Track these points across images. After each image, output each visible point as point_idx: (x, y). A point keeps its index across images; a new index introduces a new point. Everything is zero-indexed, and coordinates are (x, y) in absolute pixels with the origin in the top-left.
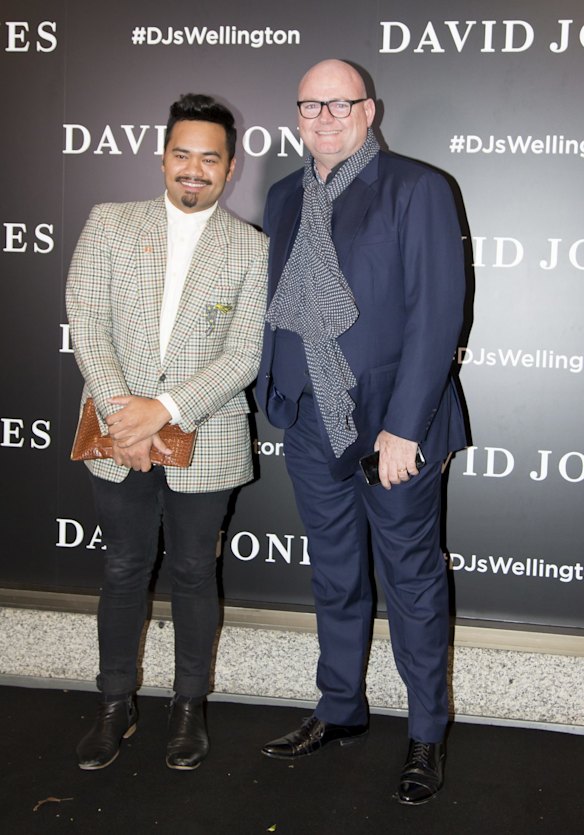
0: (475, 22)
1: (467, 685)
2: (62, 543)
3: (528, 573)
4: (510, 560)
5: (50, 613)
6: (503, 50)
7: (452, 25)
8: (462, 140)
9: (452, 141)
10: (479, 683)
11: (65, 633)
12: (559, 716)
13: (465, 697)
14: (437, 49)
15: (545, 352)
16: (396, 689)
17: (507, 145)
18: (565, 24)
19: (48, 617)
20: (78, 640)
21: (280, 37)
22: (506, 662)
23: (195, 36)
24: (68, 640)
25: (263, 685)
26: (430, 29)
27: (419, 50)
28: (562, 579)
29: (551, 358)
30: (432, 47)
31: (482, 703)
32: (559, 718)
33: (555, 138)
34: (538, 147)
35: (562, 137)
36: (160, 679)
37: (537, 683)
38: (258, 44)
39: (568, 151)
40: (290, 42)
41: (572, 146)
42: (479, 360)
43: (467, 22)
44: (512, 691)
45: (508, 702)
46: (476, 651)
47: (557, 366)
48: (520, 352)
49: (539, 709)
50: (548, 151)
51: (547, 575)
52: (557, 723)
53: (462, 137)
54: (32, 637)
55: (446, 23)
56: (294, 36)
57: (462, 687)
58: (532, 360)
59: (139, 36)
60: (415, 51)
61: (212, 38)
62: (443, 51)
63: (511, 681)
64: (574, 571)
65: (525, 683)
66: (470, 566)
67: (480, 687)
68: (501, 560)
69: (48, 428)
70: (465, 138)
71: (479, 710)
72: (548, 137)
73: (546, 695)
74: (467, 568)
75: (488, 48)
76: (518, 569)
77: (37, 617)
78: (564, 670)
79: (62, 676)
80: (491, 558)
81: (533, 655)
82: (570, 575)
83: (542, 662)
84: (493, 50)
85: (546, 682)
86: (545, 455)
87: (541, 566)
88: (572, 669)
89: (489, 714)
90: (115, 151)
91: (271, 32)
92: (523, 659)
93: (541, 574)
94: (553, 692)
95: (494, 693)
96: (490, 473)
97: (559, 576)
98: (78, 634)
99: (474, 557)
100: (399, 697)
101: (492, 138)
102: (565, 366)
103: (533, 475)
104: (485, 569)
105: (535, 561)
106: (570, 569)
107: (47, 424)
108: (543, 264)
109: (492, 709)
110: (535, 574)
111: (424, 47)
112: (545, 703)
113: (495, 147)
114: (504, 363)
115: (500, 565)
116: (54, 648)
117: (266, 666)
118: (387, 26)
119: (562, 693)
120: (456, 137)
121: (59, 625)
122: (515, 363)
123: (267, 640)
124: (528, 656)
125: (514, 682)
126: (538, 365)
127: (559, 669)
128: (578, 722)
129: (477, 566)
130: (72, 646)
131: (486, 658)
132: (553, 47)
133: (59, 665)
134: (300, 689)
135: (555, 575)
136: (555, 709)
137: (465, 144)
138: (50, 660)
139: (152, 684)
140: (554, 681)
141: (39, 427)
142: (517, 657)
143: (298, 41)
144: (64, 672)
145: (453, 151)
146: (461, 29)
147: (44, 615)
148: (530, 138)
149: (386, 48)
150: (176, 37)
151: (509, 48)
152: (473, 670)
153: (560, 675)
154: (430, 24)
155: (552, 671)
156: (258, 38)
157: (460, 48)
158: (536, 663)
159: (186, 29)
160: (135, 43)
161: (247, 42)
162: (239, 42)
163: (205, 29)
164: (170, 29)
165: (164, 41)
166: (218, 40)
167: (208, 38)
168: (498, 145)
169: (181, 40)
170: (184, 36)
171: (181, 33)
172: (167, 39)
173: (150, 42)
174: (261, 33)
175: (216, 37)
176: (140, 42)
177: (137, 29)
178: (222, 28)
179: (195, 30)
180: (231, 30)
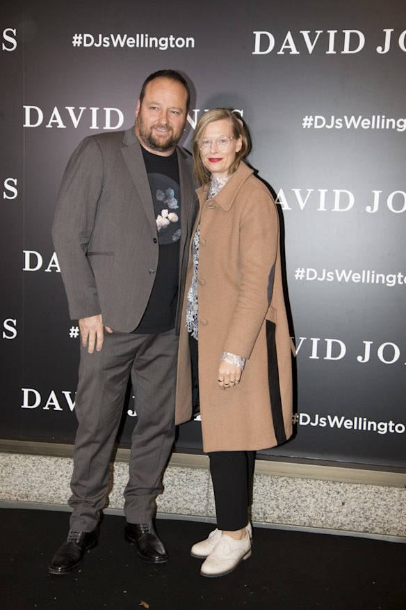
0: (322, 32)
1: (312, 506)
2: (26, 405)
3: (355, 428)
4: (343, 418)
5: (17, 455)
6: (342, 52)
7: (305, 34)
8: (311, 119)
9: (304, 119)
10: (321, 504)
11: (28, 469)
12: (377, 528)
13: (310, 515)
14: (294, 51)
15: (369, 272)
16: (262, 509)
17: (344, 123)
18: (388, 32)
19: (16, 458)
20: (37, 475)
21: (180, 43)
22: (340, 490)
23: (119, 41)
24: (30, 474)
25: (168, 505)
26: (289, 37)
27: (281, 52)
28: (379, 432)
29: (373, 275)
30: (290, 50)
31: (323, 519)
32: (377, 530)
34: (366, 124)
35: (384, 117)
37: (362, 505)
38: (164, 47)
39: (388, 127)
40: (187, 46)
41: (391, 123)
42: (321, 277)
43: (316, 32)
44: (344, 511)
45: (341, 518)
46: (318, 482)
47: (377, 282)
48: (351, 272)
49: (363, 524)
50: (373, 127)
51: (369, 429)
52: (376, 533)
53: (311, 117)
54: (4, 472)
55: (301, 32)
56: (190, 42)
57: (309, 508)
58: (359, 277)
59: (77, 40)
60: (278, 53)
61: (131, 42)
62: (298, 53)
63: (343, 504)
64: (388, 427)
65: (353, 505)
66: (314, 422)
67: (322, 507)
68: (336, 418)
69: (15, 324)
70: (314, 118)
71: (320, 523)
72: (374, 117)
73: (368, 513)
74: (312, 424)
75: (331, 51)
76: (348, 424)
77: (8, 458)
78: (381, 496)
79: (26, 500)
80: (329, 417)
81: (359, 486)
82: (385, 429)
83: (365, 490)
84: (335, 52)
85: (369, 505)
86: (368, 344)
87: (365, 423)
88: (387, 495)
89: (328, 526)
90: (61, 125)
91: (174, 39)
92: (352, 488)
93: (365, 428)
94: (373, 512)
95: (331, 512)
96: (329, 357)
97: (378, 430)
98: (37, 470)
99: (317, 416)
100: (264, 514)
101: (333, 117)
102: (383, 282)
103: (360, 359)
104: (325, 424)
105: (360, 419)
106: (386, 425)
107: (15, 322)
108: (368, 209)
109: (330, 523)
110: (360, 428)
111: (284, 50)
112: (368, 519)
113: (335, 124)
114: (339, 279)
115: (335, 422)
116: (20, 479)
117: (171, 492)
118: (258, 34)
119: (380, 513)
120: (307, 117)
121: (24, 464)
122: (347, 280)
123: (171, 474)
124: (356, 486)
125: (346, 504)
126: (363, 281)
127: (377, 495)
128: (391, 533)
129: (319, 422)
130: (33, 479)
131: (325, 487)
132: (379, 49)
133: (23, 491)
134: (194, 508)
135: (375, 429)
136: (374, 524)
137: (313, 122)
138: (17, 488)
140: (374, 504)
141: (8, 323)
142: (347, 486)
143: (193, 46)
144: (27, 497)
145: (305, 127)
146: (312, 37)
147: (13, 456)
149: (257, 51)
150: (103, 41)
151: (346, 50)
152: (317, 496)
153: (378, 500)
154: (289, 33)
155: (373, 497)
156: (165, 43)
157: (310, 51)
158: (361, 491)
159: (112, 36)
160: (74, 45)
161: (156, 46)
162: (151, 46)
163: (125, 36)
164: (100, 36)
165: (96, 45)
166: (135, 44)
167: (128, 42)
168: (337, 122)
169: (108, 43)
170: (110, 41)
171: (108, 39)
172: (98, 43)
173: (85, 45)
174: (166, 40)
175: (134, 42)
176: (79, 45)
177: (76, 35)
178: (138, 35)
179: (119, 36)
180: (145, 37)
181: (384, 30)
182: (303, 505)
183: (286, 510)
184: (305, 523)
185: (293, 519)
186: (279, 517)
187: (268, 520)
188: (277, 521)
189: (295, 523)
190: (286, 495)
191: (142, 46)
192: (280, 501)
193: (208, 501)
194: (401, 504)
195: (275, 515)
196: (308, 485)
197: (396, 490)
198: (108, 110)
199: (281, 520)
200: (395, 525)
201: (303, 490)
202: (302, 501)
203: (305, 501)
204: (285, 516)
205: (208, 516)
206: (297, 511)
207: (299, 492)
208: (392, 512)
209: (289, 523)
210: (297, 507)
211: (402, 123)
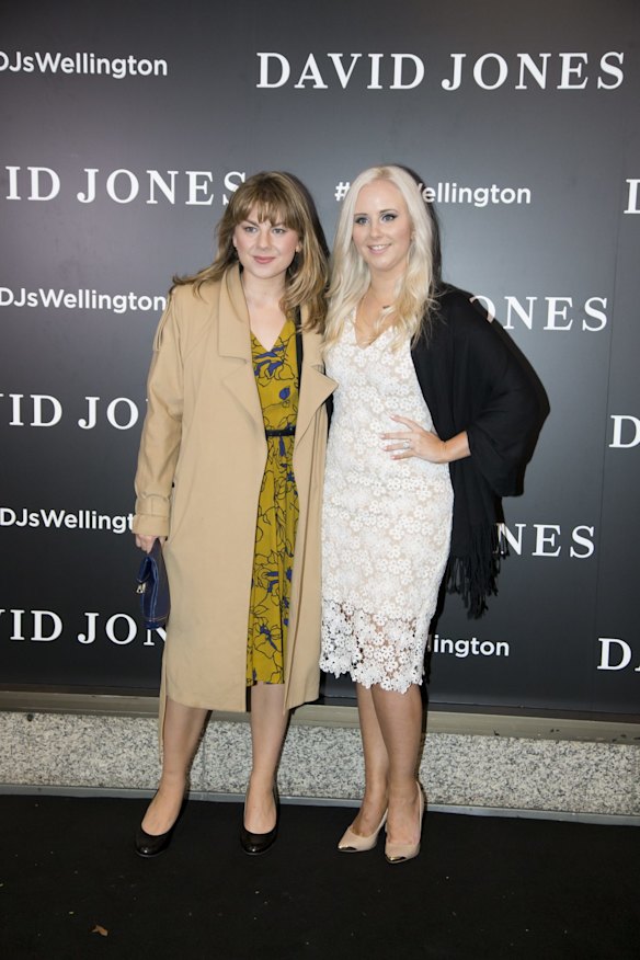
0: (360, 55)
6: (392, 87)
7: (336, 58)
9: (337, 188)
12: (455, 797)
13: (358, 781)
14: (320, 84)
16: (285, 776)
18: (458, 58)
21: (145, 67)
23: (48, 62)
25: (143, 777)
26: (311, 62)
27: (300, 85)
28: (458, 655)
30: (313, 82)
32: (456, 799)
33: (447, 185)
34: (429, 195)
35: (455, 185)
36: (29, 776)
38: (121, 74)
39: (461, 200)
40: (156, 73)
41: (466, 194)
43: (352, 55)
49: (435, 791)
50: (440, 200)
51: (443, 650)
52: (453, 804)
53: (348, 184)
55: (329, 55)
56: (161, 66)
57: (355, 771)
60: (296, 86)
61: (67, 65)
62: (326, 87)
64: (470, 646)
72: (440, 185)
73: (442, 776)
75: (375, 84)
78: (461, 749)
82: (466, 650)
83: (438, 741)
84: (380, 87)
87: (437, 641)
88: (469, 748)
91: (135, 61)
93: (435, 650)
94: (450, 772)
97: (455, 651)
100: (289, 784)
106: (466, 643)
111: (305, 82)
112: (442, 784)
117: (146, 757)
118: (264, 57)
119: (459, 774)
120: (341, 184)
123: (146, 729)
127: (455, 748)
128: (476, 803)
132: (445, 84)
135: (451, 651)
136: (452, 790)
139: (21, 781)
140: (451, 761)
143: (165, 73)
145: (338, 199)
146: (346, 62)
149: (264, 83)
150: (25, 63)
151: (397, 84)
153: (456, 754)
154: (311, 56)
155: (448, 751)
156: (121, 68)
157: (344, 84)
158: (432, 743)
159: (37, 55)
161: (108, 72)
162: (99, 71)
163: (59, 55)
164: (19, 54)
165: (12, 68)
166: (75, 68)
167: (63, 66)
169: (32, 67)
170: (35, 62)
171: (31, 59)
172: (15, 66)
174: (123, 62)
175: (72, 65)
178: (78, 55)
179: (48, 56)
180: (89, 58)
181: (453, 55)
182: (346, 767)
183: (321, 777)
184: (350, 794)
185: (331, 790)
186: (311, 787)
187: (296, 793)
188: (309, 794)
189: (335, 795)
190: (321, 754)
191: (85, 71)
192: (312, 763)
193: (204, 767)
194: (490, 760)
195: (306, 785)
196: (354, 737)
197: (482, 739)
198: (34, 171)
199: (314, 792)
200: (481, 791)
201: (346, 745)
202: (346, 762)
203: (350, 761)
204: (320, 785)
205: (205, 791)
206: (338, 777)
207: (341, 748)
208: (476, 772)
209: (326, 795)
210: (338, 771)
211: (481, 195)
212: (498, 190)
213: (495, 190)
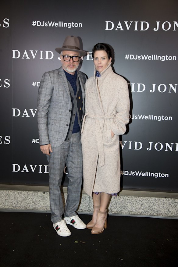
0: (132, 22)
1: (130, 206)
2: (14, 171)
3: (146, 176)
4: (141, 172)
5: (11, 191)
6: (140, 30)
7: (126, 23)
8: (128, 56)
10: (133, 205)
11: (16, 196)
13: (129, 210)
14: (122, 29)
15: (151, 115)
16: (110, 208)
17: (141, 57)
18: (158, 23)
19: (11, 192)
20: (20, 198)
21: (76, 25)
22: (140, 200)
23: (51, 24)
24: (17, 198)
26: (120, 24)
28: (155, 177)
29: (153, 117)
30: (120, 29)
31: (134, 211)
32: (155, 214)
33: (155, 55)
35: (156, 55)
36: (44, 208)
37: (149, 205)
38: (70, 27)
40: (79, 26)
42: (133, 118)
43: (130, 22)
44: (142, 207)
45: (141, 210)
46: (132, 197)
47: (154, 119)
48: (144, 115)
49: (150, 212)
50: (152, 59)
51: (151, 176)
52: (154, 215)
53: (128, 55)
54: (6, 197)
55: (124, 22)
57: (129, 207)
58: (147, 117)
59: (34, 24)
60: (115, 30)
61: (56, 25)
63: (142, 205)
65: (146, 205)
66: (130, 174)
67: (134, 207)
68: (138, 172)
69: (9, 138)
70: (129, 55)
71: (133, 213)
72: (153, 55)
73: (151, 208)
75: (136, 29)
76: (143, 174)
77: (8, 192)
78: (156, 201)
79: (15, 208)
80: (136, 172)
81: (148, 198)
82: (157, 176)
84: (137, 30)
85: (152, 205)
86: (151, 143)
87: (150, 174)
88: (158, 201)
89: (136, 214)
90: (28, 58)
91: (74, 24)
92: (145, 199)
93: (149, 176)
94: (153, 207)
95: (137, 208)
96: (136, 149)
97: (154, 176)
98: (20, 196)
99: (131, 172)
100: (111, 210)
101: (137, 55)
102: (157, 119)
103: (148, 149)
104: (134, 175)
105: (148, 172)
106: (157, 174)
107: (9, 137)
108: (151, 91)
109: (137, 212)
111: (118, 29)
112: (151, 210)
114: (140, 118)
115: (138, 174)
116: (13, 200)
118: (107, 22)
119: (156, 208)
121: (14, 194)
122: (143, 118)
124: (147, 198)
125: (143, 205)
126: (149, 119)
127: (155, 201)
128: (160, 215)
129: (132, 174)
130: (18, 200)
131: (135, 199)
132: (155, 29)
133: (14, 205)
134: (84, 209)
135: (153, 176)
136: (154, 212)
137: (129, 57)
138: (12, 204)
139: (42, 209)
140: (154, 205)
141: (6, 138)
142: (143, 198)
143: (81, 26)
144: (16, 207)
146: (129, 24)
148: (147, 55)
149: (107, 29)
150: (45, 24)
151: (142, 29)
152: (132, 202)
153: (155, 203)
154: (120, 22)
155: (153, 202)
156: (70, 25)
157: (128, 29)
158: (149, 200)
159: (49, 22)
160: (33, 26)
161: (67, 26)
162: (64, 26)
163: (54, 22)
164: (44, 22)
165: (42, 25)
166: (58, 25)
168: (139, 57)
169: (47, 25)
171: (47, 23)
172: (43, 25)
173: (38, 25)
174: (71, 24)
175: (57, 24)
176: (35, 26)
177: (34, 21)
178: (59, 22)
179: (51, 22)
180: (62, 23)
181: (157, 22)
182: (126, 206)
183: (120, 208)
184: (127, 213)
185: (122, 212)
186: (117, 211)
187: (113, 212)
188: (117, 213)
189: (123, 213)
190: (120, 202)
191: (61, 26)
192: (118, 205)
193: (89, 206)
194: (164, 204)
195: (116, 211)
196: (128, 198)
197: (162, 199)
198: (47, 52)
199: (118, 212)
200: (162, 212)
201: (126, 200)
202: (126, 205)
203: (127, 204)
204: (120, 211)
205: (89, 212)
206: (124, 208)
207: (125, 201)
208: (160, 207)
209: (121, 213)
210: (124, 207)
211: (163, 58)
212: (168, 57)
213: (167, 56)
